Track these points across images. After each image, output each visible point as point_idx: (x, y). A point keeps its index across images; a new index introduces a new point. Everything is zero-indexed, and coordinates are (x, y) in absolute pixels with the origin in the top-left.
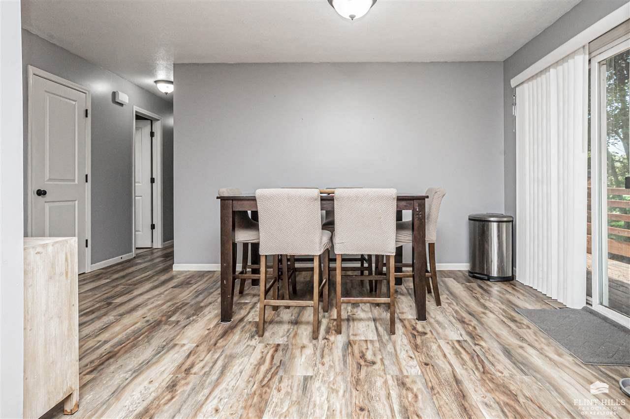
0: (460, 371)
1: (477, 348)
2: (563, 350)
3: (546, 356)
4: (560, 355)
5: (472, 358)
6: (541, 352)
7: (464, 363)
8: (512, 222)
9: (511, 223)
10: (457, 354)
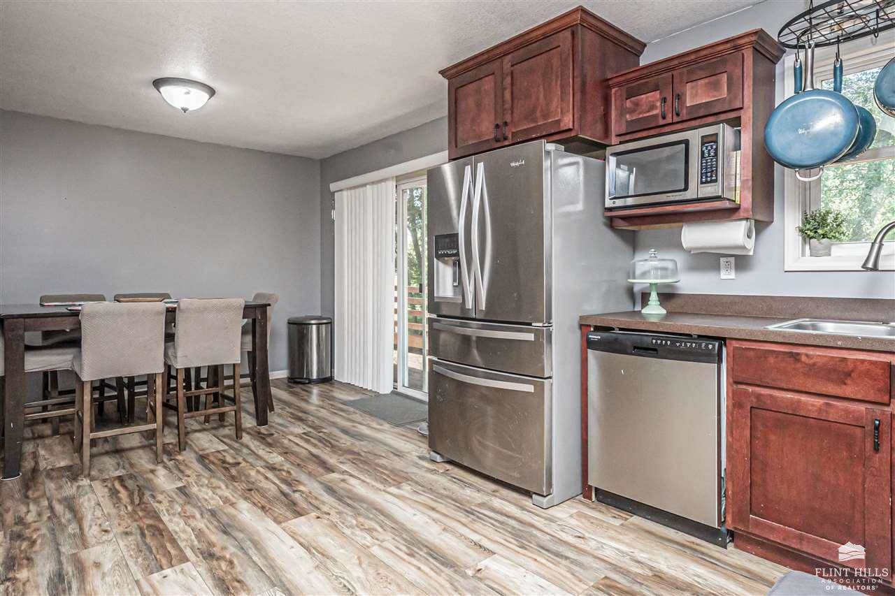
0: (314, 450)
1: (321, 434)
2: (382, 421)
3: (372, 428)
4: (381, 425)
5: (320, 441)
6: (368, 426)
7: (315, 446)
8: (331, 323)
9: (329, 325)
10: (307, 441)
